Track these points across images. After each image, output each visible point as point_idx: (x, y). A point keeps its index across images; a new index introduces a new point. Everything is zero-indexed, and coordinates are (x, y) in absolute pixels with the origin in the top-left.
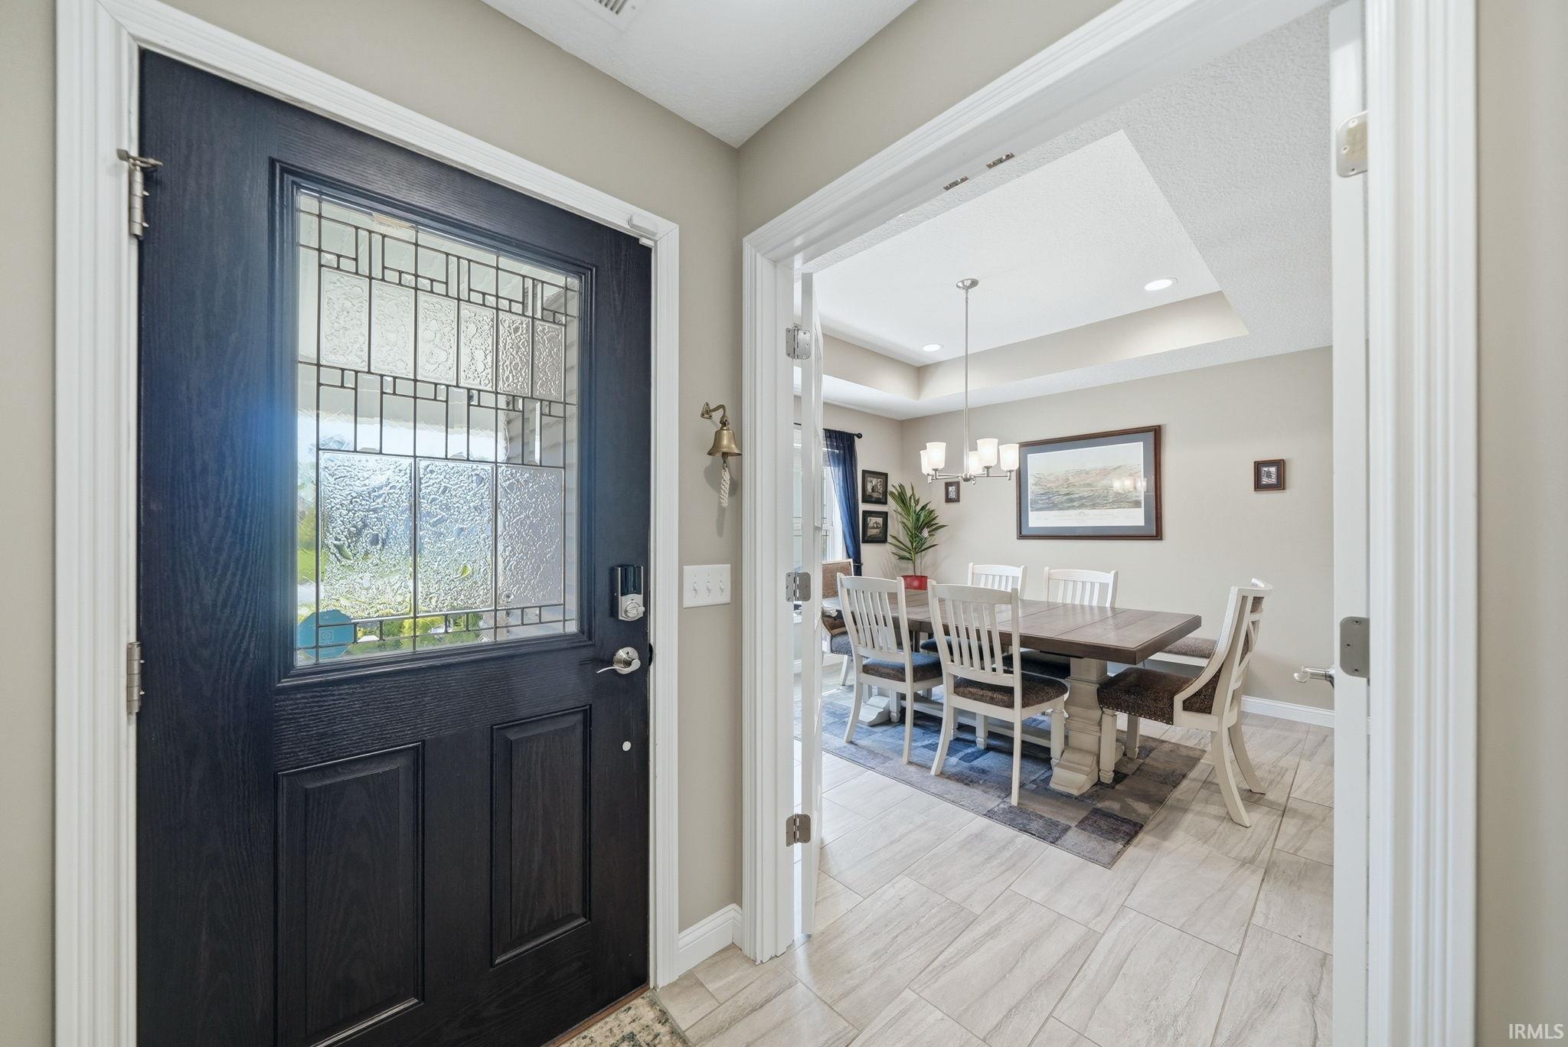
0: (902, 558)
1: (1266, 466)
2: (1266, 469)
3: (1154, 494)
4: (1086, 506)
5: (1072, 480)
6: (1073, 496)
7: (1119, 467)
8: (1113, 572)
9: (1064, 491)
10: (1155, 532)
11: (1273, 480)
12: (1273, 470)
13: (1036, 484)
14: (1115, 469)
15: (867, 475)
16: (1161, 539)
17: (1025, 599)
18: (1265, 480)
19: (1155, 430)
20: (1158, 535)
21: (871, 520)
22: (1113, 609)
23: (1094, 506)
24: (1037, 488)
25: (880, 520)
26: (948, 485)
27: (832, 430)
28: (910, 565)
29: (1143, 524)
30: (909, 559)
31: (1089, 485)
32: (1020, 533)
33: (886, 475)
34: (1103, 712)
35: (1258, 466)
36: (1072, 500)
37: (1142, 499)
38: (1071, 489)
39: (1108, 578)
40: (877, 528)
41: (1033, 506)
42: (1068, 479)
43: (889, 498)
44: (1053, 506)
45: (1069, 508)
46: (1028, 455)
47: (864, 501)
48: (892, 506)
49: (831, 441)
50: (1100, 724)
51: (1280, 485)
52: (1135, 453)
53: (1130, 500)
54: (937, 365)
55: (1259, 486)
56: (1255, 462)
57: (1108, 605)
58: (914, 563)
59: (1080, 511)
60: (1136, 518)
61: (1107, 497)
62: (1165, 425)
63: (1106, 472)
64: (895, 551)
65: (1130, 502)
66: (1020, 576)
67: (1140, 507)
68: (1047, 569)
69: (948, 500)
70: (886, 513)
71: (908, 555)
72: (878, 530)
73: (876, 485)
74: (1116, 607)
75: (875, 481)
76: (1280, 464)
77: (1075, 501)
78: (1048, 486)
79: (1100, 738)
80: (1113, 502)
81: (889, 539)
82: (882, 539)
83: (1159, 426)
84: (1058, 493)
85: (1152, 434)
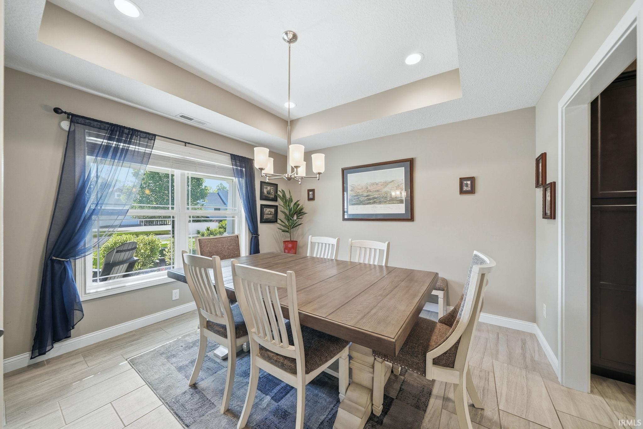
0: (284, 231)
1: (465, 181)
2: (466, 182)
3: (410, 199)
4: (377, 203)
5: (369, 188)
6: (370, 197)
7: (393, 181)
8: (387, 243)
9: (365, 194)
10: (409, 216)
11: (469, 188)
12: (469, 182)
13: (352, 191)
14: (391, 182)
15: (263, 184)
16: (413, 221)
17: (338, 259)
18: (465, 188)
19: (411, 160)
20: (412, 219)
21: (266, 210)
22: (386, 267)
23: (380, 203)
24: (352, 192)
25: (273, 210)
26: (309, 191)
27: (237, 156)
28: (288, 234)
29: (404, 213)
30: (288, 232)
31: (378, 191)
32: (344, 218)
33: (277, 185)
34: (375, 359)
35: (462, 180)
36: (369, 199)
37: (404, 199)
38: (369, 193)
39: (384, 246)
40: (270, 214)
41: (351, 202)
42: (367, 188)
43: (279, 199)
44: (361, 203)
45: (368, 204)
46: (348, 175)
47: (262, 198)
48: (280, 203)
49: (236, 162)
50: (373, 367)
51: (472, 191)
52: (399, 173)
53: (398, 199)
54: (298, 120)
55: (462, 192)
56: (460, 178)
57: (384, 264)
58: (290, 234)
59: (374, 205)
60: (400, 209)
61: (386, 197)
62: (415, 158)
63: (386, 184)
64: (279, 227)
65: (397, 200)
66: (335, 244)
67: (403, 203)
68: (350, 240)
69: (309, 199)
70: (277, 206)
71: (287, 230)
72: (271, 216)
73: (270, 190)
74: (388, 265)
75: (269, 188)
76: (472, 180)
77: (371, 200)
78: (358, 191)
79: (373, 378)
80: (389, 201)
81: (279, 221)
82: (274, 221)
83: (412, 159)
84: (362, 196)
85: (409, 163)
